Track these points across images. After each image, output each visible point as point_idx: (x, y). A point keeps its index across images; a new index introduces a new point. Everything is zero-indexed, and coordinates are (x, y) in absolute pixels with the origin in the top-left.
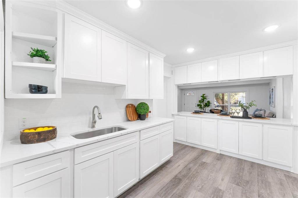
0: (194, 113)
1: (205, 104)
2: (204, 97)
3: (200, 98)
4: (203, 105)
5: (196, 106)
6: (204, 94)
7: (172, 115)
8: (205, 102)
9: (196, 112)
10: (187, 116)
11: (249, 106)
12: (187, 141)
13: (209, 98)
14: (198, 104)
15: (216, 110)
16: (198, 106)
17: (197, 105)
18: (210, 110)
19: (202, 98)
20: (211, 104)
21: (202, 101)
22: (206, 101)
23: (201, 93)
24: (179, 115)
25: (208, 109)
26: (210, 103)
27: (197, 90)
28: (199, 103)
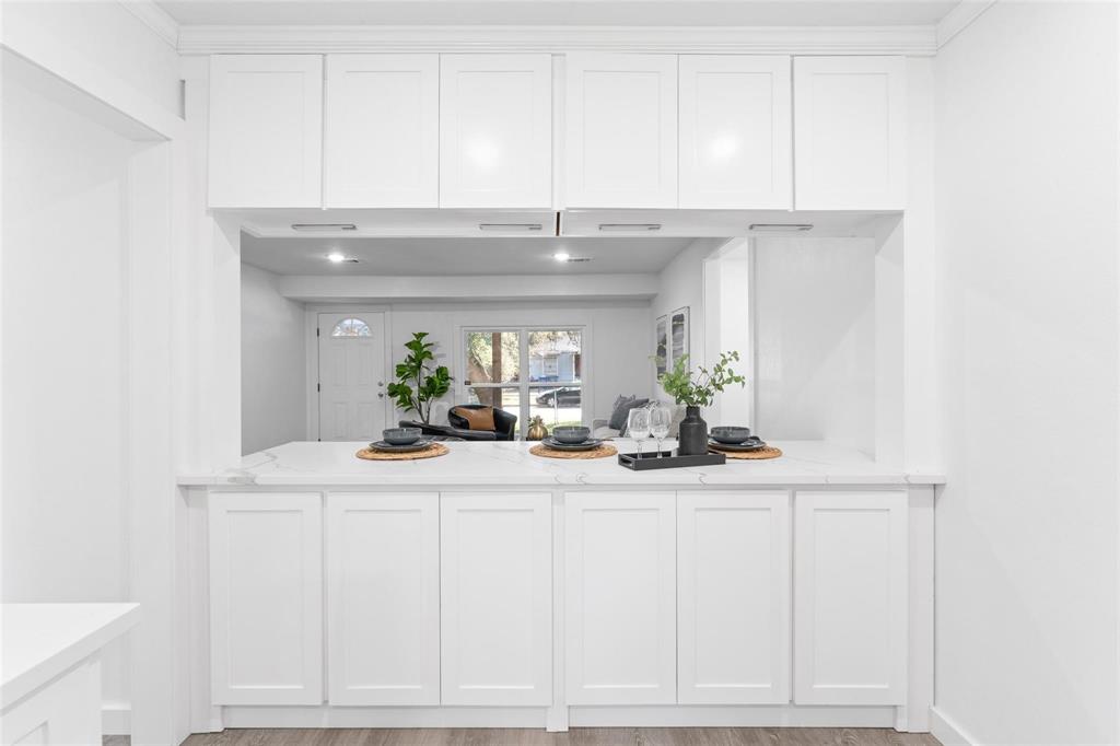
0: (377, 449)
1: (424, 383)
2: (420, 350)
3: (403, 355)
4: (415, 389)
5: (381, 396)
6: (421, 335)
7: (185, 488)
8: (425, 373)
9: (394, 445)
10: (322, 490)
11: (712, 388)
12: (325, 693)
13: (442, 356)
14: (391, 385)
15: (473, 411)
16: (392, 394)
17: (385, 390)
18: (450, 413)
19: (412, 353)
20: (452, 385)
21: (411, 368)
22: (428, 371)
23: (406, 325)
24: (249, 485)
25: (439, 408)
26: (447, 379)
27: (388, 313)
28: (398, 381)
